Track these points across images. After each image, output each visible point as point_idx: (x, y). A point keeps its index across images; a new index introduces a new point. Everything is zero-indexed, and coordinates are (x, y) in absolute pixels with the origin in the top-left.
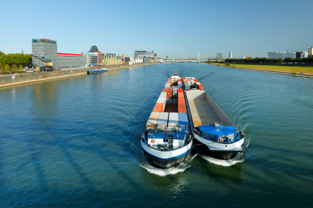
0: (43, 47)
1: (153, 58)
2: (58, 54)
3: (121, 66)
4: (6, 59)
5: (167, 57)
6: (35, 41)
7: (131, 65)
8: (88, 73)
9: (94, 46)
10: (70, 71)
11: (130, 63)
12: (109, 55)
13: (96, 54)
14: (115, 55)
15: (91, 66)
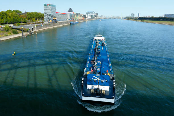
0: (50, 9)
1: (96, 16)
2: (56, 13)
3: (83, 20)
4: (30, 15)
5: (102, 15)
6: (45, 5)
7: (87, 20)
8: (71, 24)
9: (70, 8)
10: (63, 22)
11: (87, 19)
12: (77, 14)
13: (72, 13)
14: (80, 14)
15: (71, 20)
